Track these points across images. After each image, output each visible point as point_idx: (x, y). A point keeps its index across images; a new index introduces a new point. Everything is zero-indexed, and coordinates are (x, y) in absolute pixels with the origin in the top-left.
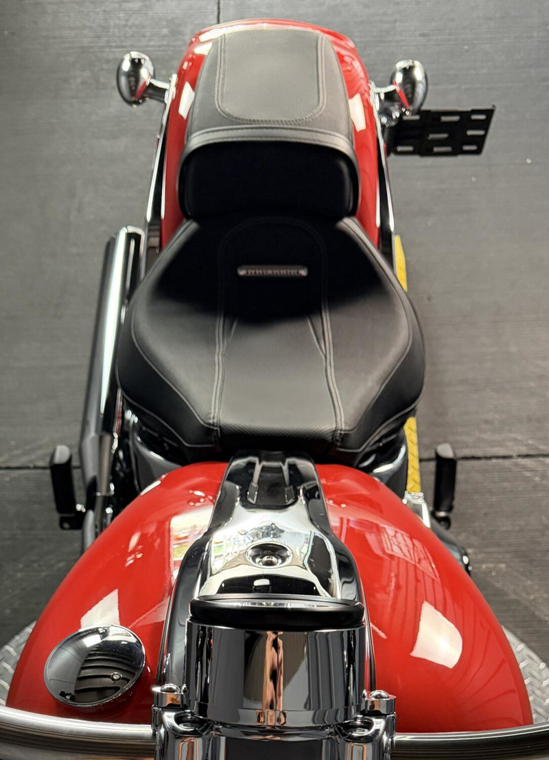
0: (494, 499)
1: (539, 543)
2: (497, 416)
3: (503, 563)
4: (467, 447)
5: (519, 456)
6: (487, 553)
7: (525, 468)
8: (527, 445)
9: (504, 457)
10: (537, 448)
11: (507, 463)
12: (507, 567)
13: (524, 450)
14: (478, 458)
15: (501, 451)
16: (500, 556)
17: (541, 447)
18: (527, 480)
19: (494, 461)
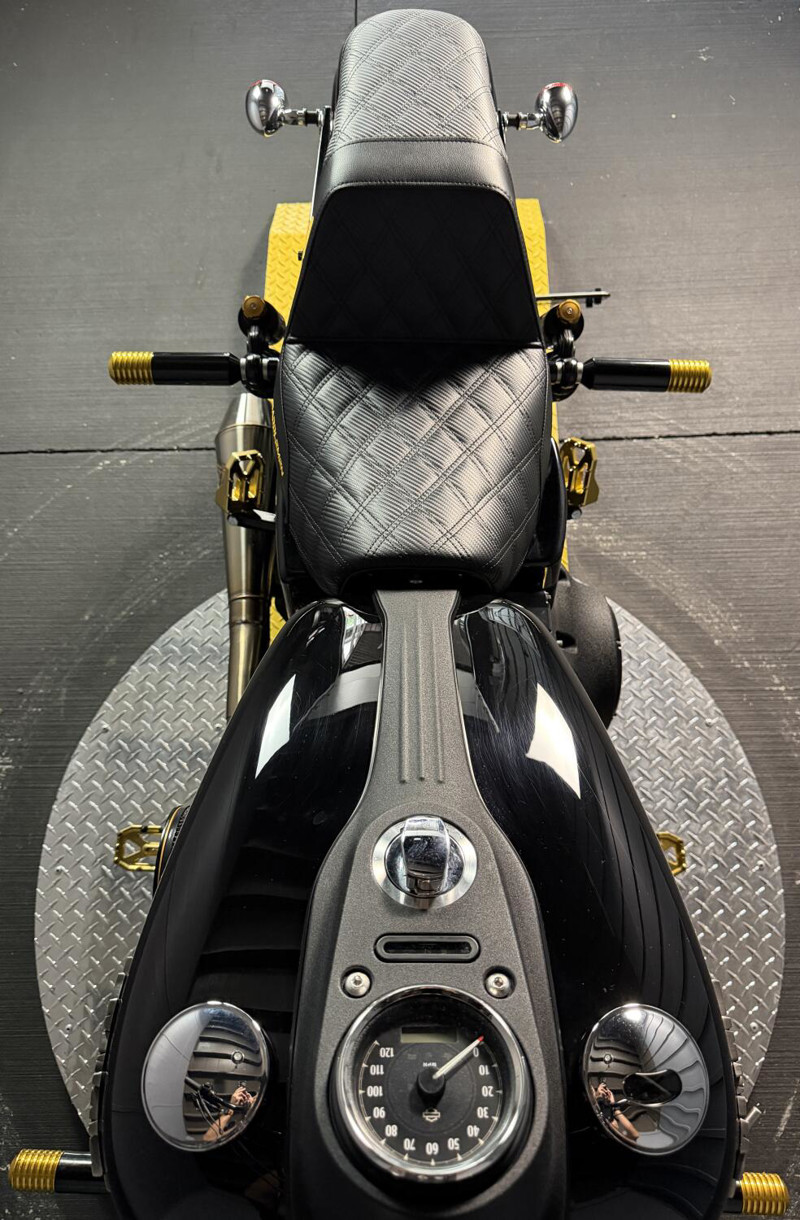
0: (635, 482)
3: (644, 550)
6: (626, 540)
7: (666, 449)
8: (670, 424)
9: (645, 438)
10: (678, 429)
11: (648, 444)
12: (648, 554)
13: (666, 431)
14: (621, 439)
15: (643, 432)
16: (641, 543)
17: (683, 427)
18: (667, 462)
19: (635, 441)
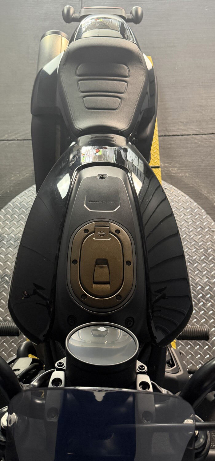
0: (184, 150)
1: (201, 166)
2: (185, 120)
3: (187, 173)
4: (174, 131)
5: (193, 135)
6: (183, 170)
7: (195, 139)
8: (196, 130)
9: (188, 135)
10: (199, 132)
11: (189, 137)
12: (189, 175)
13: (195, 133)
14: (178, 135)
15: (187, 133)
16: (186, 171)
17: (201, 131)
18: (196, 143)
19: (184, 136)
